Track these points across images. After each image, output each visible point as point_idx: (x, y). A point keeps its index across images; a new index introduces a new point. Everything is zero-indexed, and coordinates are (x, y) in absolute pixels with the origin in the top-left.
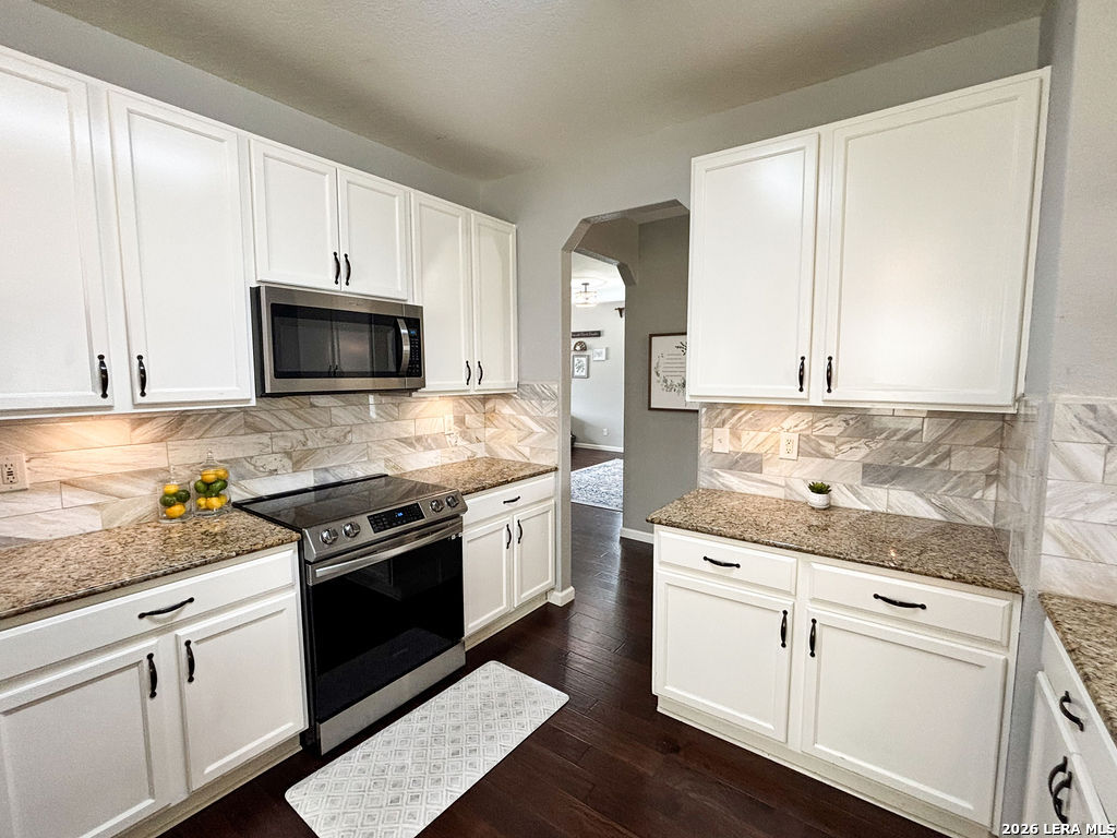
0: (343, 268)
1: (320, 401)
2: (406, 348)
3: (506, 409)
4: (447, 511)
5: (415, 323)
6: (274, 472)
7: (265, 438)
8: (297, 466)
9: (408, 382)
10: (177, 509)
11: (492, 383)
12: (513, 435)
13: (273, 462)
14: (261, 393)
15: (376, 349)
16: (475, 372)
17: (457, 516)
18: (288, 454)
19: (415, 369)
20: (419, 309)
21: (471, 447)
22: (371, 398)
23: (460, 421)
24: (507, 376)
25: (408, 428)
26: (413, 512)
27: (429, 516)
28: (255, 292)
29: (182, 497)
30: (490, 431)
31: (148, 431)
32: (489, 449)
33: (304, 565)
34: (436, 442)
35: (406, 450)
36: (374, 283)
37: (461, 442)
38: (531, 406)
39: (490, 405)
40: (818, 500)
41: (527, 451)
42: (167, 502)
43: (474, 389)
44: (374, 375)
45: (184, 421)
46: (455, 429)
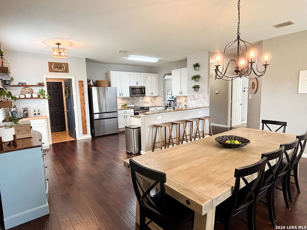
0: (137, 83)
1: (135, 97)
2: (143, 91)
3: (157, 99)
4: (148, 108)
5: (144, 88)
6: (130, 104)
7: (129, 101)
8: (133, 104)
9: (144, 95)
10: (123, 107)
11: (154, 95)
12: (158, 102)
13: (130, 103)
14: (130, 96)
15: (140, 91)
16: (152, 93)
17: (148, 109)
18: (132, 103)
19: (144, 93)
20: (145, 87)
21: (153, 104)
22: (140, 97)
23: (151, 100)
24: (157, 94)
25: (144, 101)
26: (144, 108)
27: (145, 109)
28: (130, 87)
29: (123, 106)
30: (155, 102)
31: (121, 99)
32: (155, 104)
33: (134, 111)
34: (148, 103)
35: (144, 103)
36: (140, 85)
37: (151, 103)
38: (160, 98)
39: (155, 98)
40: (185, 106)
41: (159, 104)
42: (122, 106)
43: (152, 96)
44: (140, 94)
45: (124, 99)
46: (150, 101)
